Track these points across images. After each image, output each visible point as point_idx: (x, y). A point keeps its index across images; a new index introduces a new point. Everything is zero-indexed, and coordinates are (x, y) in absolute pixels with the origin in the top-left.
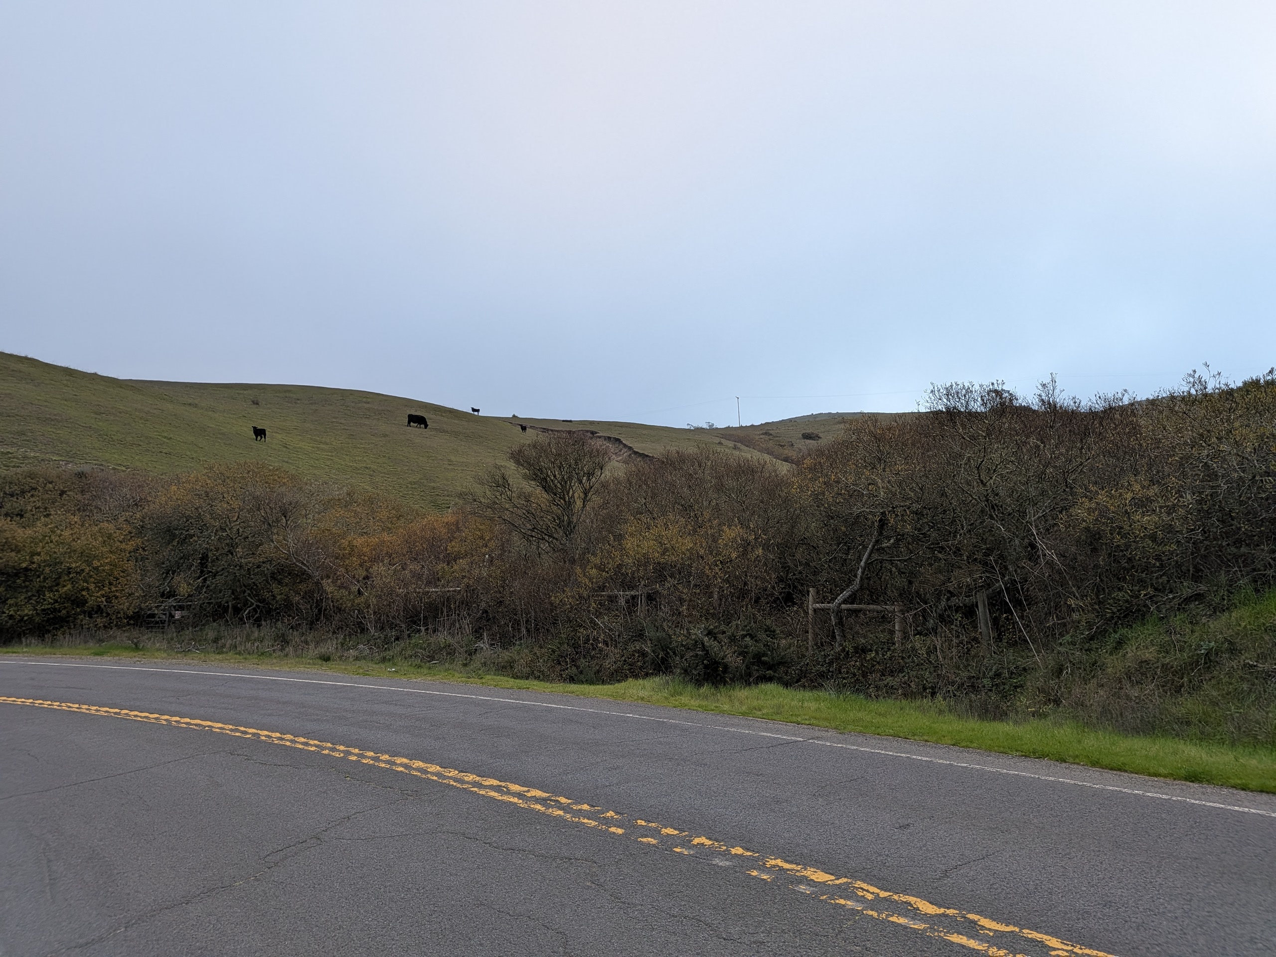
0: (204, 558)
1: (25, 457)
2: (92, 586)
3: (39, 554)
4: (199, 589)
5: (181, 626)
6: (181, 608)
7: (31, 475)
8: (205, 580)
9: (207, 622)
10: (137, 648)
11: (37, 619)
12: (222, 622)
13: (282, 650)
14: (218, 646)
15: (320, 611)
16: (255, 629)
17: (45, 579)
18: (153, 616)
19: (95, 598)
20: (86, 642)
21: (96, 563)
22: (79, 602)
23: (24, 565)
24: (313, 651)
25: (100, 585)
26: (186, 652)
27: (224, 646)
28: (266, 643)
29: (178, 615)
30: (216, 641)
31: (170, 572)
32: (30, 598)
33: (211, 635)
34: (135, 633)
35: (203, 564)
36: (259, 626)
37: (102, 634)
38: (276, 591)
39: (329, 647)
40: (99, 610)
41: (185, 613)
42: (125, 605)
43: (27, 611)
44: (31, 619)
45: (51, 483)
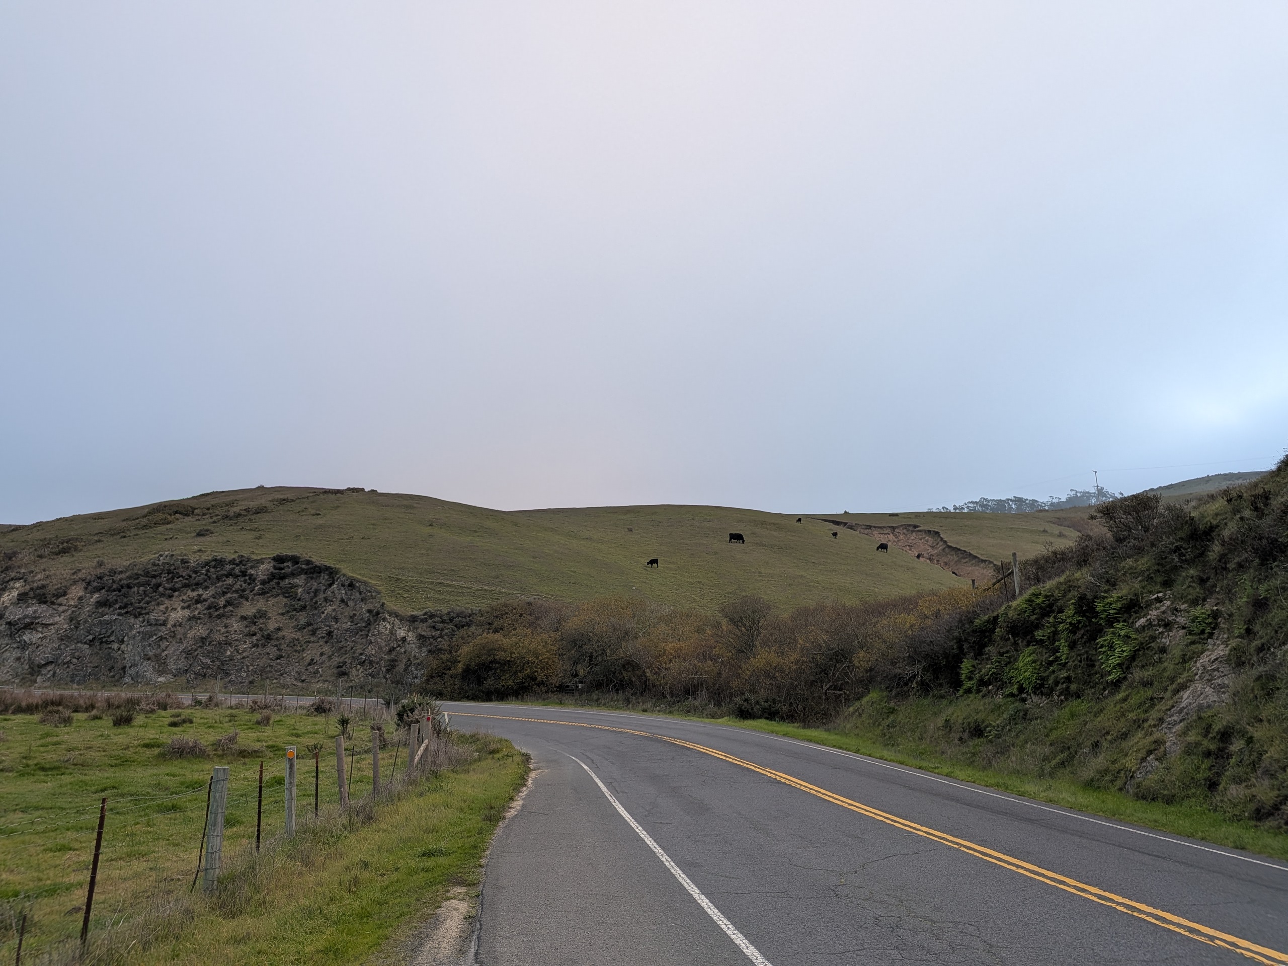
0: (591, 656)
1: (501, 593)
2: (539, 670)
3: (514, 653)
4: (589, 673)
5: (581, 691)
6: (581, 682)
7: (506, 605)
8: (591, 668)
9: (594, 691)
10: (561, 703)
11: (515, 687)
12: (600, 690)
13: (627, 706)
14: (598, 703)
15: (646, 686)
16: (615, 694)
17: (518, 666)
18: (568, 686)
19: (541, 677)
20: (537, 700)
21: (540, 658)
22: (534, 679)
23: (508, 659)
24: (641, 707)
25: (543, 668)
26: (583, 706)
27: (601, 703)
28: (620, 702)
29: (580, 686)
30: (597, 700)
31: (575, 663)
32: (511, 676)
33: (595, 698)
34: (560, 695)
35: (591, 660)
36: (618, 693)
37: (545, 696)
38: (625, 675)
39: (649, 705)
40: (543, 683)
41: (583, 685)
42: (555, 681)
43: (510, 683)
44: (512, 688)
45: (515, 609)
